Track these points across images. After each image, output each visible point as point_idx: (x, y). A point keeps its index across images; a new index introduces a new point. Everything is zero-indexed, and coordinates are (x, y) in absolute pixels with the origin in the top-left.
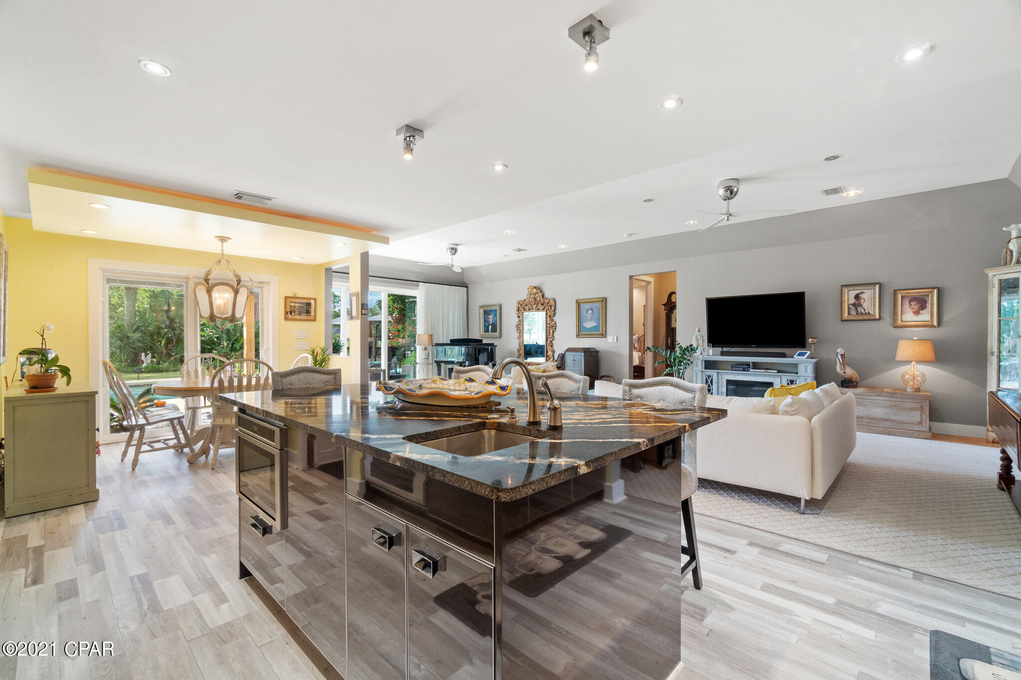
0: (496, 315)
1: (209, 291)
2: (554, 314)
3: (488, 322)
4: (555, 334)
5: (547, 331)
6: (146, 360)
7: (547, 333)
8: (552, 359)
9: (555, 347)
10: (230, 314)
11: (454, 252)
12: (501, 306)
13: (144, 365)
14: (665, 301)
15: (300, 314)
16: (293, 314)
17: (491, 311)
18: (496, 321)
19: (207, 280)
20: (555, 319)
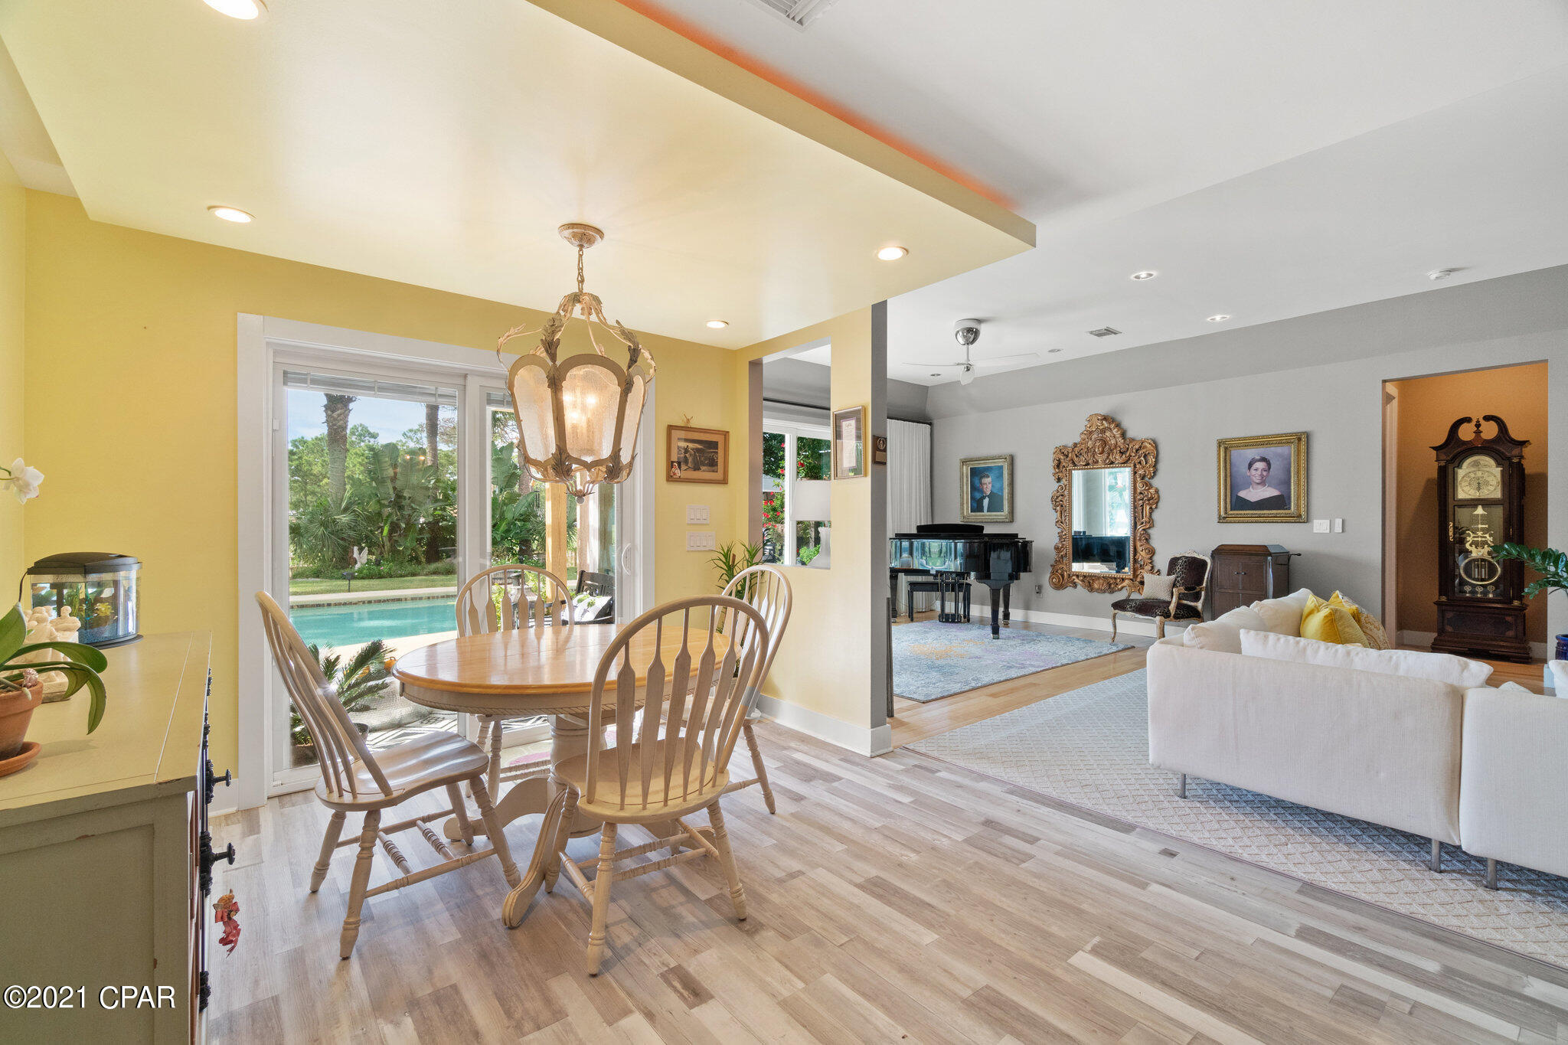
0: (1001, 475)
1: (555, 383)
2: (1155, 473)
3: (981, 491)
4: (1155, 515)
5: (1135, 507)
6: (362, 558)
7: (1135, 512)
8: (1148, 567)
9: (1155, 543)
10: (606, 452)
11: (972, 337)
12: (1012, 460)
13: (358, 566)
14: (1441, 439)
15: (696, 468)
16: (684, 467)
17: (989, 469)
18: (1001, 489)
19: (551, 347)
20: (1156, 482)
